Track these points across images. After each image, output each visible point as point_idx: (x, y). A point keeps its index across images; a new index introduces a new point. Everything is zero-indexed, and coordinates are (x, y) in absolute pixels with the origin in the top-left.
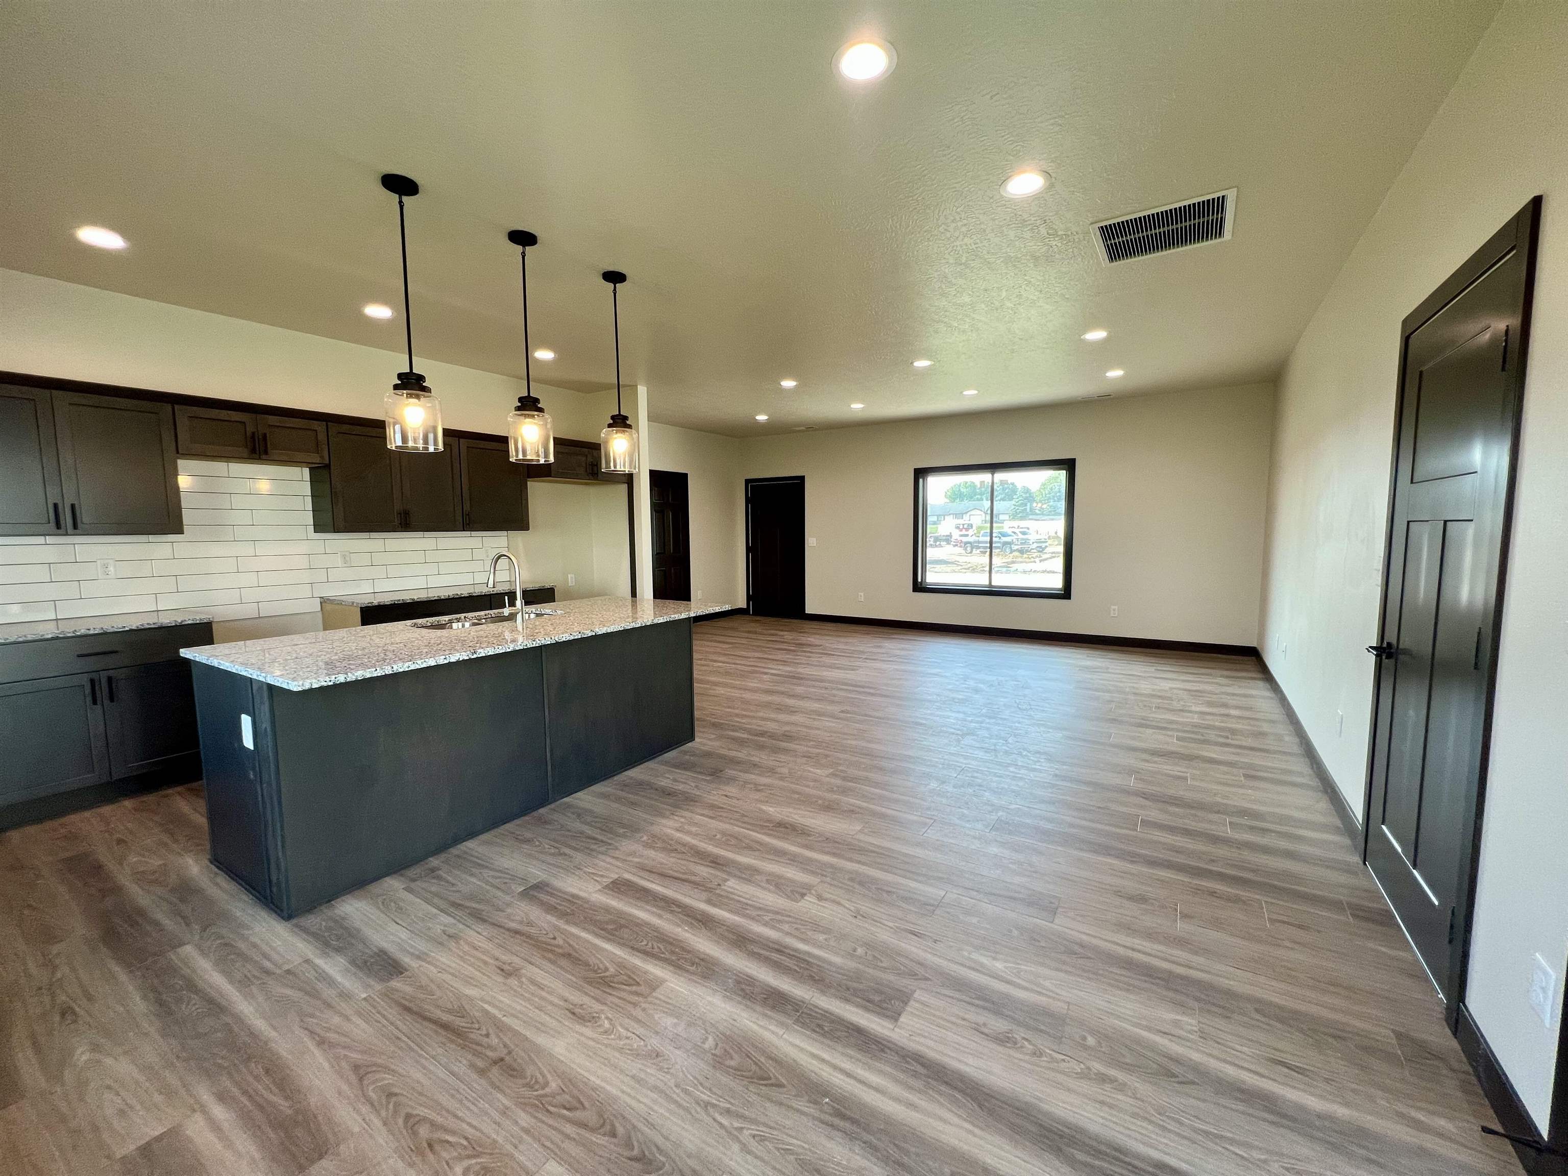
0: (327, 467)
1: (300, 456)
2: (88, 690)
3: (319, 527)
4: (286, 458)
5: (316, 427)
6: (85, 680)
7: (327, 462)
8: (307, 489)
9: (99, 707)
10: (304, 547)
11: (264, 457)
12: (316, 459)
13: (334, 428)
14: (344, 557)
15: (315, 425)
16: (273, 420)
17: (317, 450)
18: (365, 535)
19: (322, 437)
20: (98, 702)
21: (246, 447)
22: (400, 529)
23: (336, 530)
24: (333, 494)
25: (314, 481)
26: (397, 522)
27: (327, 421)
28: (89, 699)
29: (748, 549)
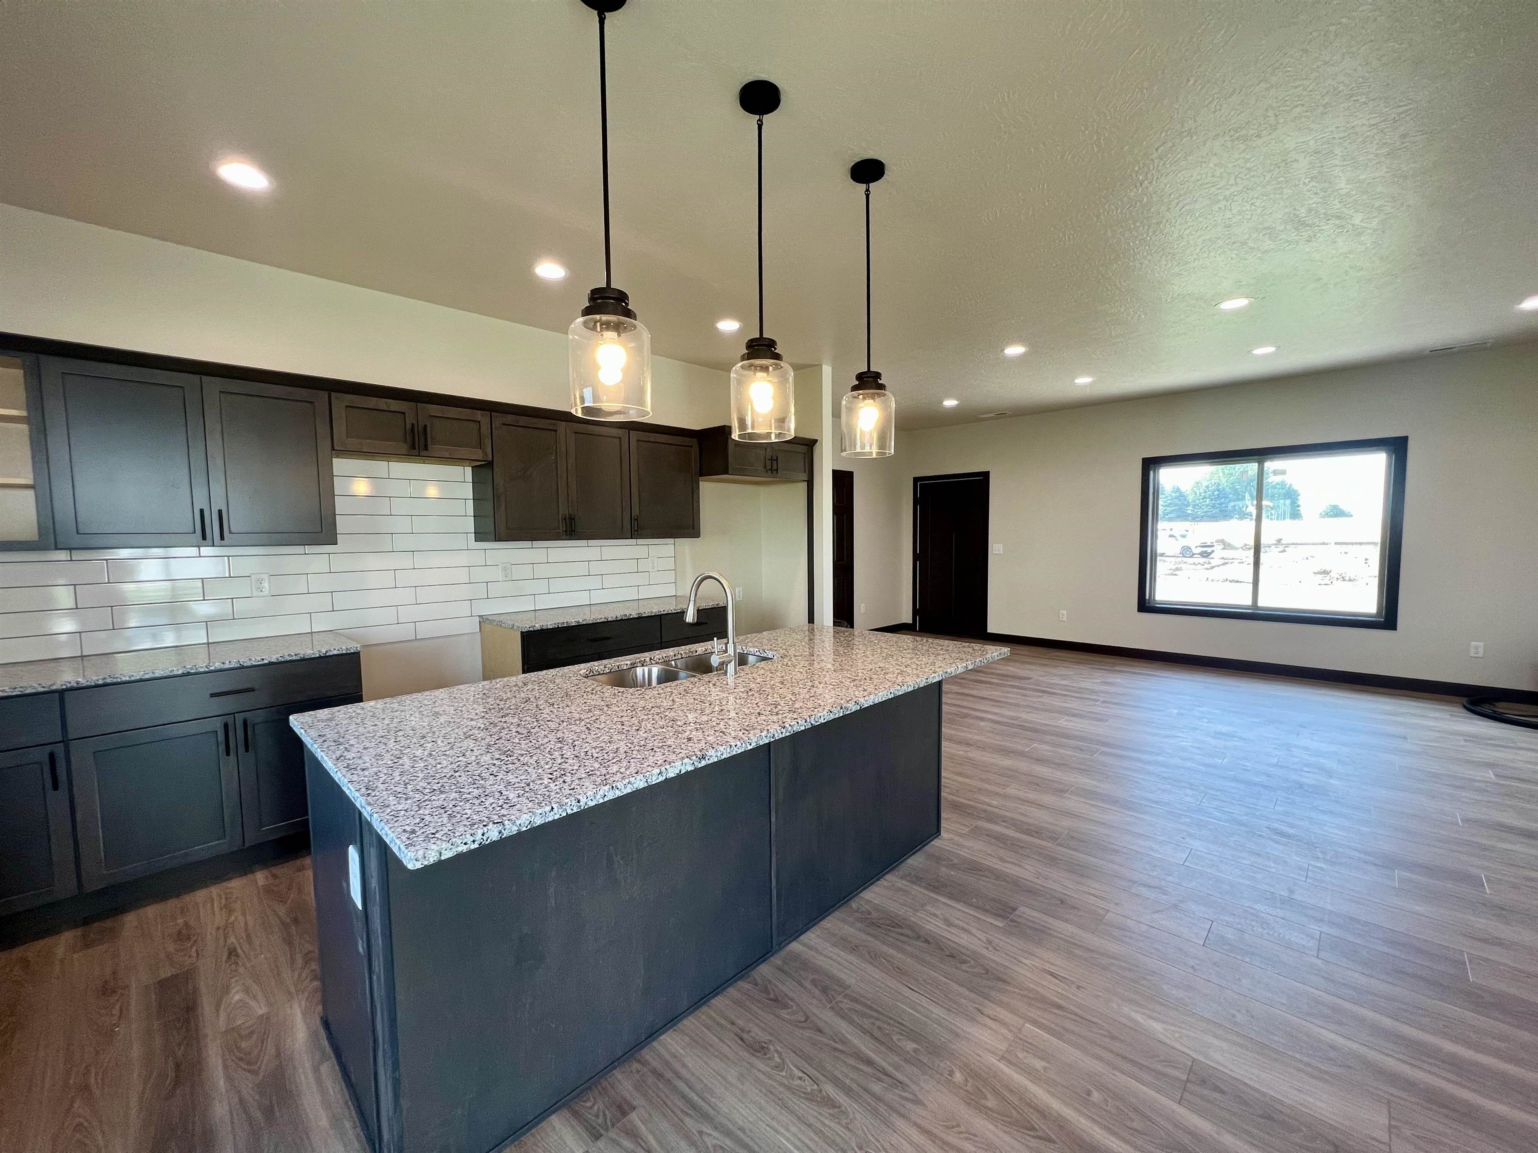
0: (490, 465)
1: (465, 452)
2: (221, 737)
3: (480, 536)
4: (447, 455)
5: (479, 418)
6: (217, 725)
7: (490, 458)
8: (468, 491)
9: (232, 757)
10: (462, 559)
11: (424, 453)
12: (478, 454)
13: (499, 419)
14: (505, 569)
15: (478, 415)
16: (434, 409)
17: (480, 445)
18: (528, 544)
19: (485, 429)
20: (232, 754)
21: (405, 441)
22: (564, 537)
23: (498, 538)
24: (496, 497)
25: (477, 482)
26: (562, 528)
27: (491, 411)
28: (222, 748)
29: (916, 557)
